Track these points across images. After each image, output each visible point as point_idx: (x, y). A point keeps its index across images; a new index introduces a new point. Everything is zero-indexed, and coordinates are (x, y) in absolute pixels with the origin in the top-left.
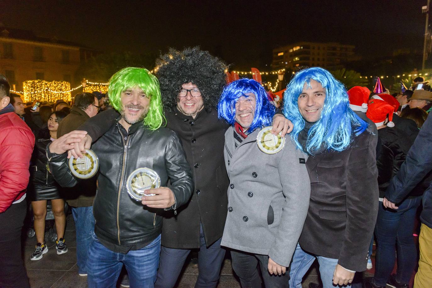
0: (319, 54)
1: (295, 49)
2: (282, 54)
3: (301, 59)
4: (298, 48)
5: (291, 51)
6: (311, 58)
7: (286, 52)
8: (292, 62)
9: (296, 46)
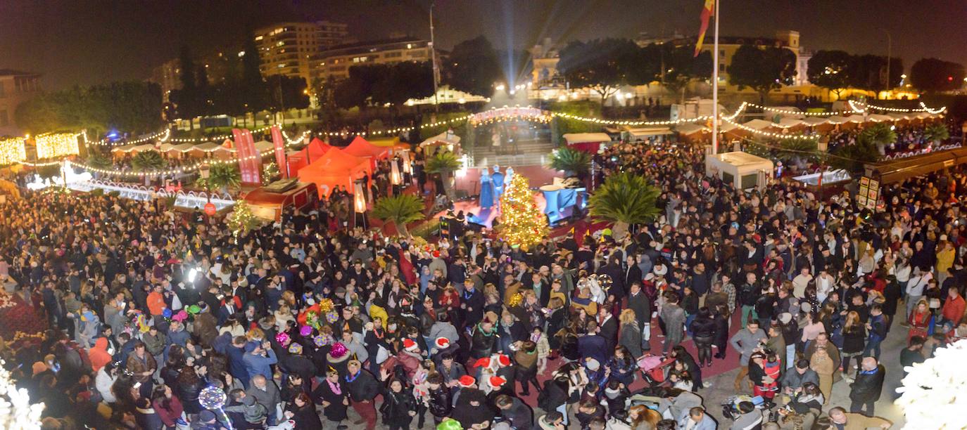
0: (307, 36)
1: (277, 32)
2: (261, 38)
3: (286, 43)
4: (281, 30)
5: (272, 34)
6: (298, 42)
7: (266, 35)
8: (276, 47)
9: (278, 28)
